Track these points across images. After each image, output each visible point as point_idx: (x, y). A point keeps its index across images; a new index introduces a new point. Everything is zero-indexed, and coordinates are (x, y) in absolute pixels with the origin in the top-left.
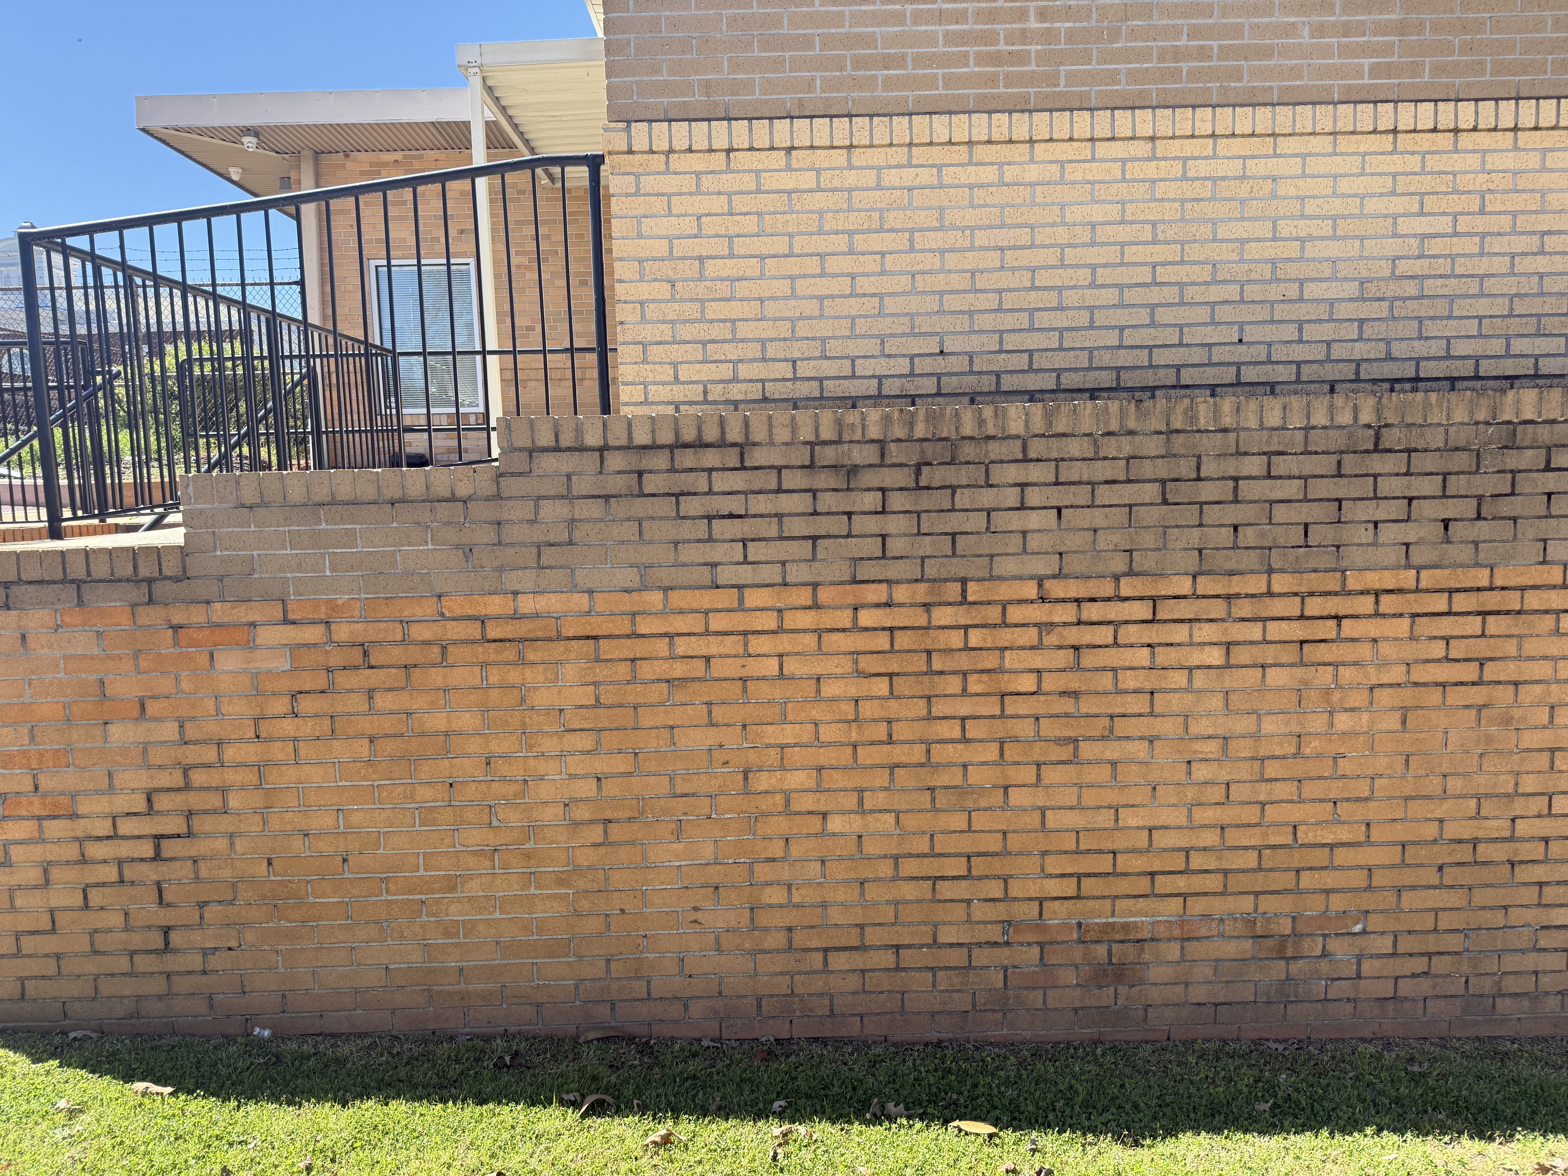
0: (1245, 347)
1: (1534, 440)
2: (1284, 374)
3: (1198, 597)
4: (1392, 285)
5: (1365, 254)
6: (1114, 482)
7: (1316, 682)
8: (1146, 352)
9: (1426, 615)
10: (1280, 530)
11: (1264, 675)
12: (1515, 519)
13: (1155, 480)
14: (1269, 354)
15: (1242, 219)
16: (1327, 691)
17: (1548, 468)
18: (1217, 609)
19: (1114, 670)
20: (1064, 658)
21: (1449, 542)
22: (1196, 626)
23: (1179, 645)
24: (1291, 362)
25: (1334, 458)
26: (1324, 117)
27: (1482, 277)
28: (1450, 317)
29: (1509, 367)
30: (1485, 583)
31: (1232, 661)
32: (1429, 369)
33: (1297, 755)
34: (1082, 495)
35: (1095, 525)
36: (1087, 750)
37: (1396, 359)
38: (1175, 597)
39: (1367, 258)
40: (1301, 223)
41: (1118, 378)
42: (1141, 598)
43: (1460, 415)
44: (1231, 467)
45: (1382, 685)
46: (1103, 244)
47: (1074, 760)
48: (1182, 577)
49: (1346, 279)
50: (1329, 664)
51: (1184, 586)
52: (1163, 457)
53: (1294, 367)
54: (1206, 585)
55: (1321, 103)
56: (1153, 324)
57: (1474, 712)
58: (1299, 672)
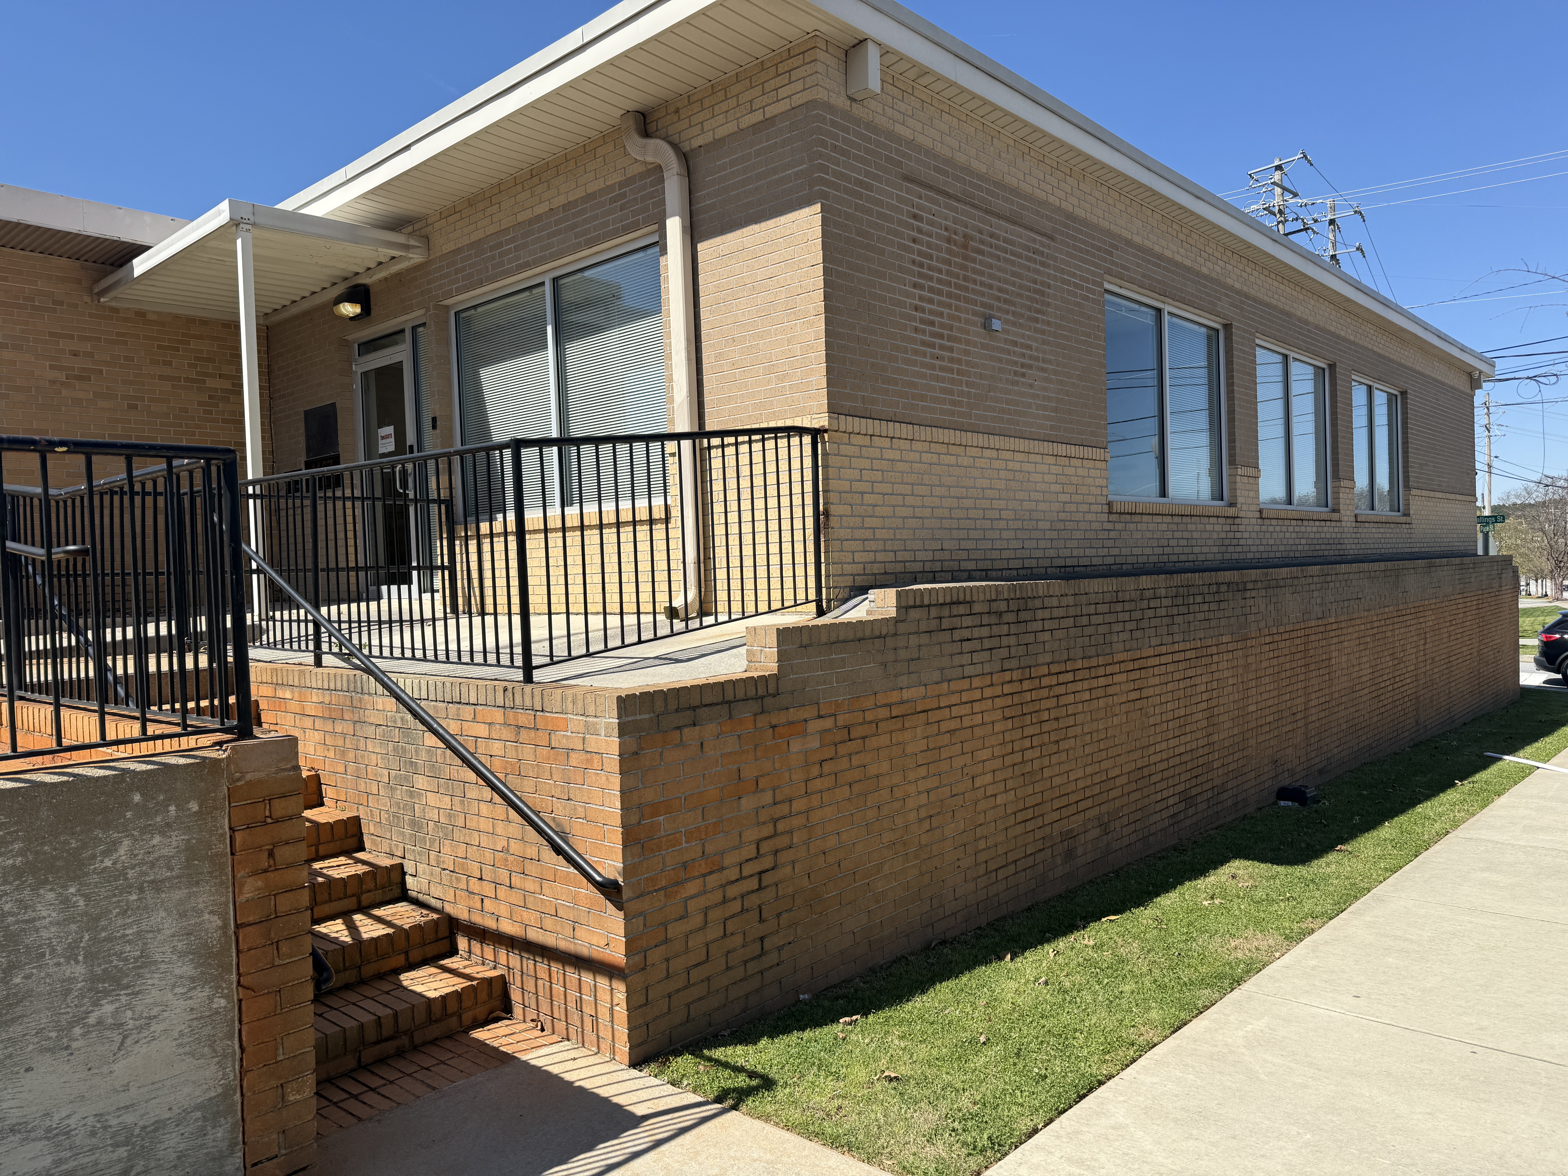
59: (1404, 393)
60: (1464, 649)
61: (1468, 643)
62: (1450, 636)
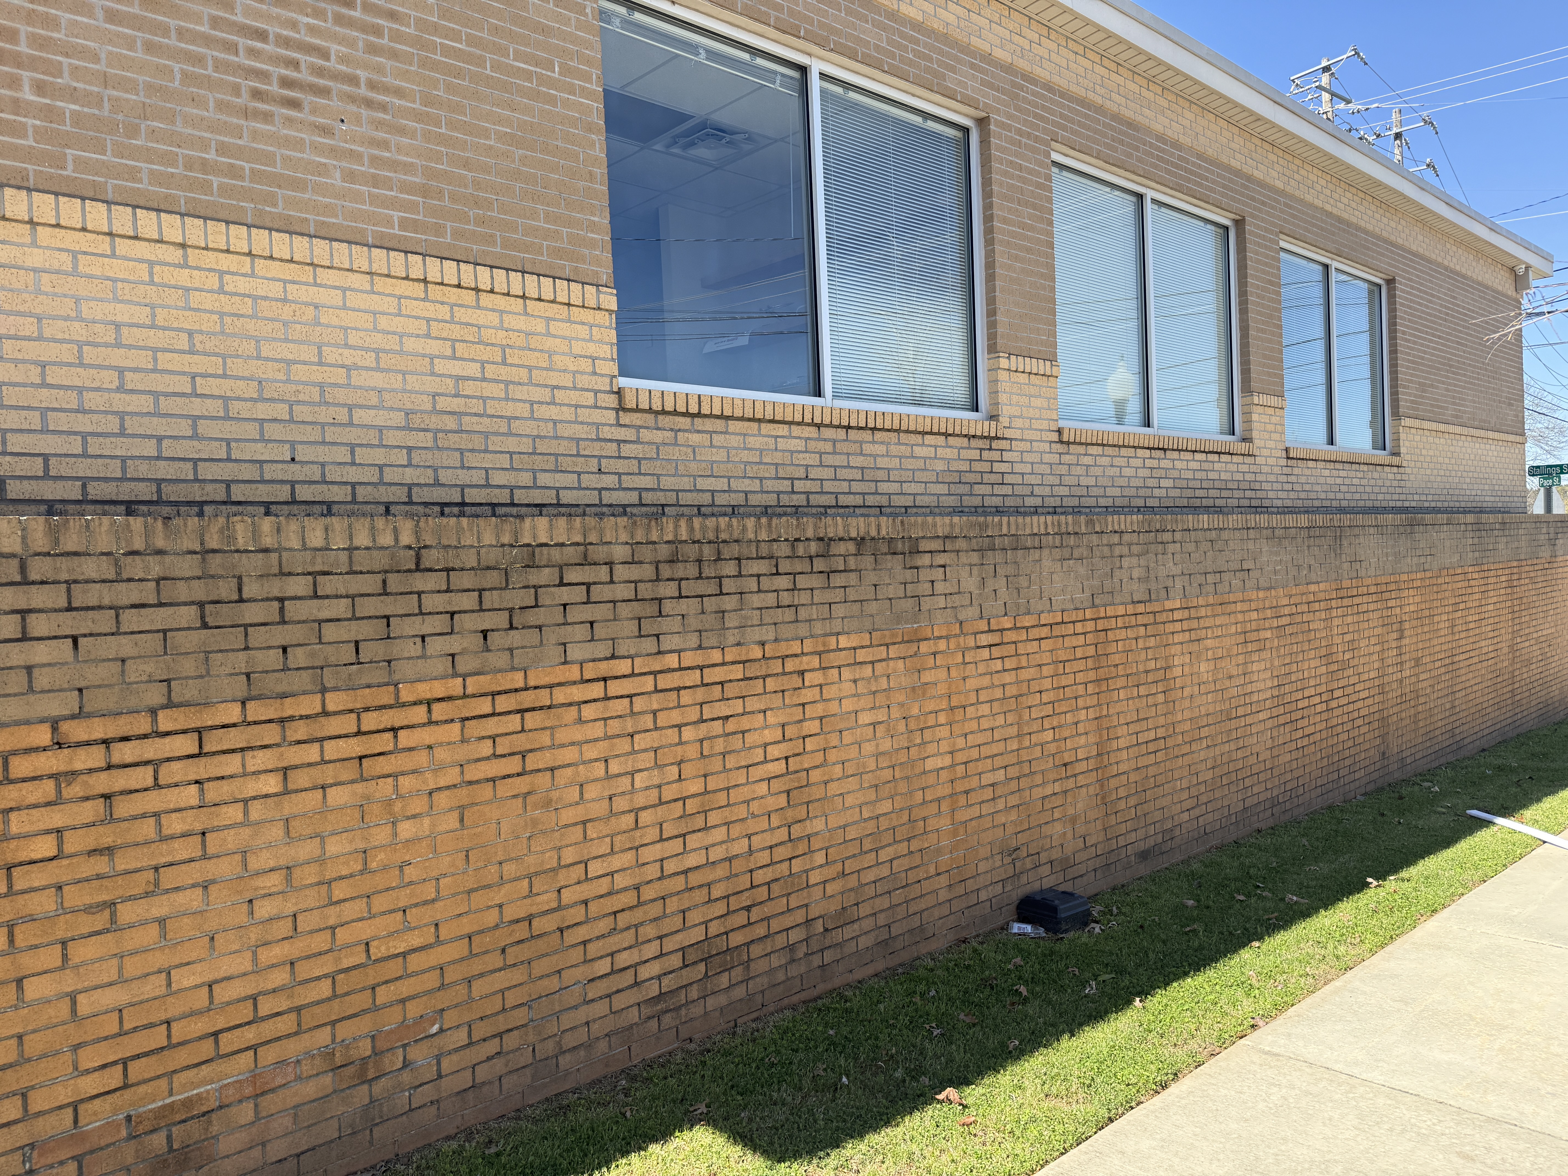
0: (298, 466)
1: (549, 560)
2: (339, 494)
3: (249, 724)
4: (434, 419)
5: (408, 388)
6: (143, 606)
7: (377, 795)
8: (190, 465)
9: (474, 718)
10: (329, 649)
11: (325, 796)
12: (540, 628)
13: (192, 603)
14: (323, 474)
15: (286, 340)
16: (389, 803)
17: (561, 584)
18: (271, 734)
19: (156, 815)
20: (92, 810)
21: (488, 650)
22: (249, 754)
23: (231, 777)
24: (346, 483)
25: (379, 578)
26: (360, 257)
27: (510, 419)
28: (486, 451)
29: (537, 497)
30: (521, 684)
31: (291, 786)
32: (472, 496)
33: (365, 870)
34: (104, 621)
35: (122, 655)
36: (127, 913)
37: (443, 485)
38: (223, 727)
39: (410, 392)
40: (346, 352)
41: (159, 491)
42: (184, 732)
43: (488, 538)
44: (275, 588)
45: (439, 789)
46: (130, 347)
47: (113, 927)
48: (229, 705)
49: (392, 409)
50: (389, 776)
51: (233, 713)
52: (199, 578)
53: (349, 488)
54: (256, 711)
55: (356, 243)
56: (195, 436)
57: (520, 800)
58: (359, 788)
59: (1390, 282)
60: (1483, 643)
61: (1491, 634)
62: (1453, 626)
